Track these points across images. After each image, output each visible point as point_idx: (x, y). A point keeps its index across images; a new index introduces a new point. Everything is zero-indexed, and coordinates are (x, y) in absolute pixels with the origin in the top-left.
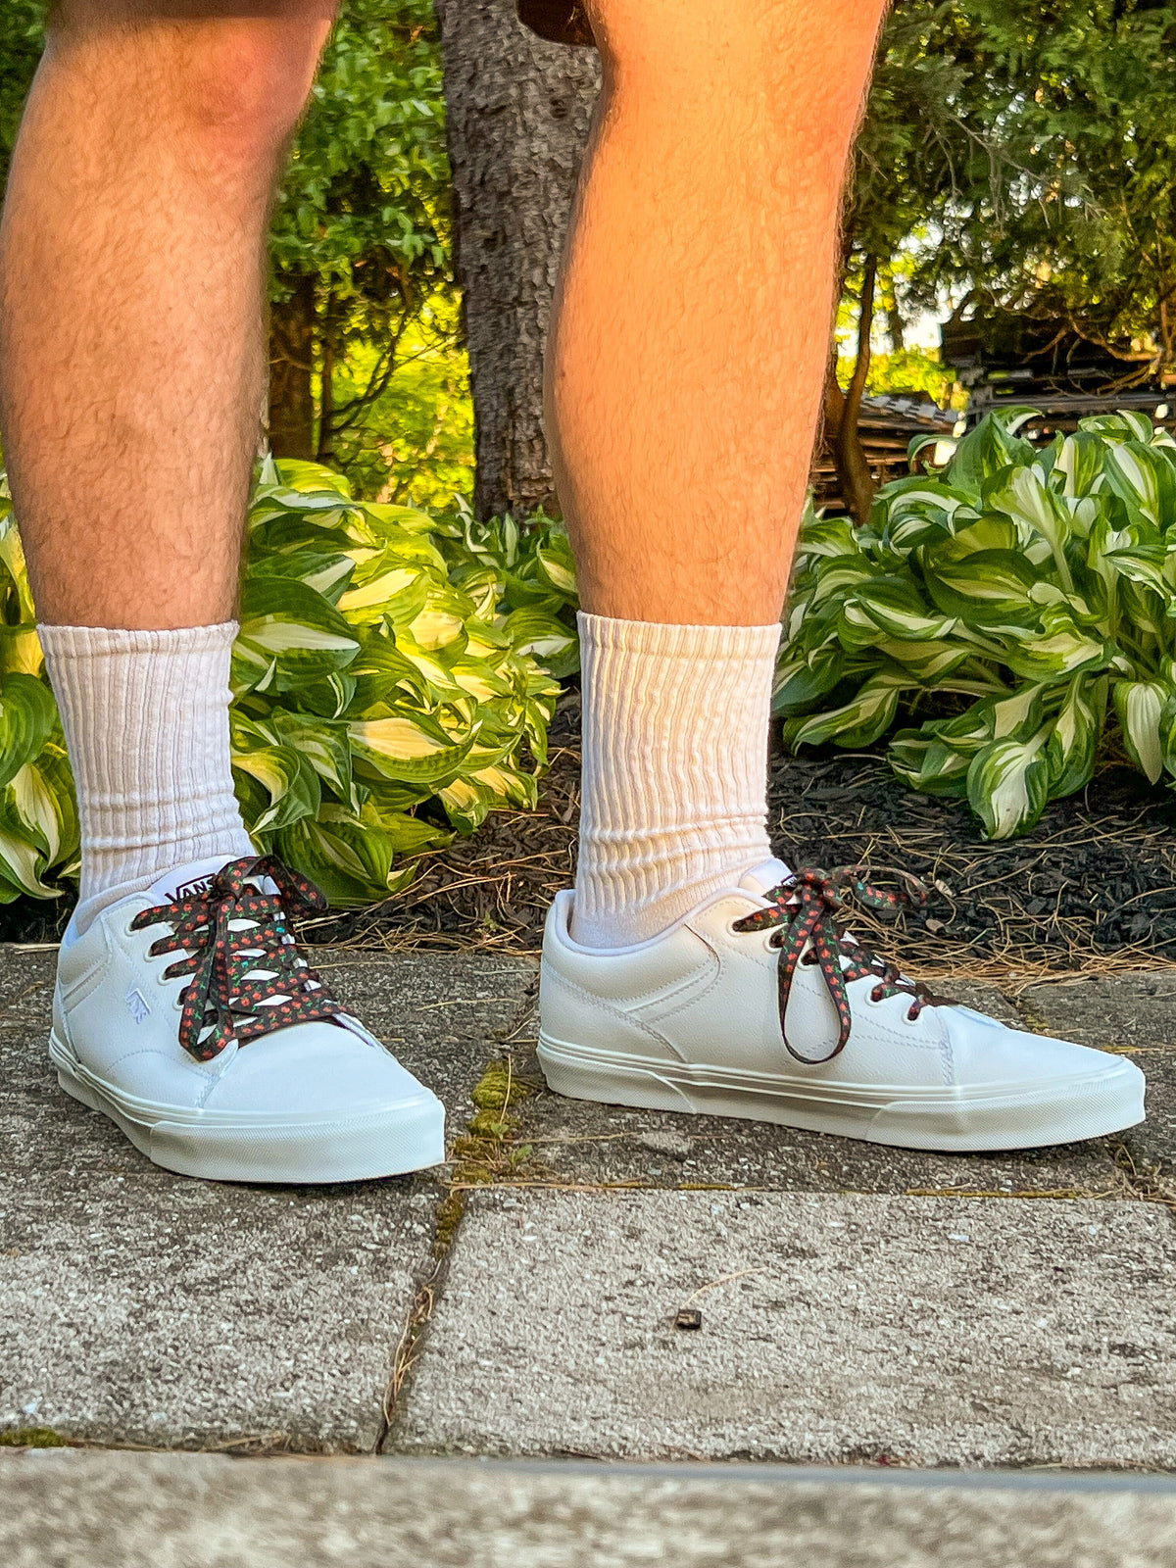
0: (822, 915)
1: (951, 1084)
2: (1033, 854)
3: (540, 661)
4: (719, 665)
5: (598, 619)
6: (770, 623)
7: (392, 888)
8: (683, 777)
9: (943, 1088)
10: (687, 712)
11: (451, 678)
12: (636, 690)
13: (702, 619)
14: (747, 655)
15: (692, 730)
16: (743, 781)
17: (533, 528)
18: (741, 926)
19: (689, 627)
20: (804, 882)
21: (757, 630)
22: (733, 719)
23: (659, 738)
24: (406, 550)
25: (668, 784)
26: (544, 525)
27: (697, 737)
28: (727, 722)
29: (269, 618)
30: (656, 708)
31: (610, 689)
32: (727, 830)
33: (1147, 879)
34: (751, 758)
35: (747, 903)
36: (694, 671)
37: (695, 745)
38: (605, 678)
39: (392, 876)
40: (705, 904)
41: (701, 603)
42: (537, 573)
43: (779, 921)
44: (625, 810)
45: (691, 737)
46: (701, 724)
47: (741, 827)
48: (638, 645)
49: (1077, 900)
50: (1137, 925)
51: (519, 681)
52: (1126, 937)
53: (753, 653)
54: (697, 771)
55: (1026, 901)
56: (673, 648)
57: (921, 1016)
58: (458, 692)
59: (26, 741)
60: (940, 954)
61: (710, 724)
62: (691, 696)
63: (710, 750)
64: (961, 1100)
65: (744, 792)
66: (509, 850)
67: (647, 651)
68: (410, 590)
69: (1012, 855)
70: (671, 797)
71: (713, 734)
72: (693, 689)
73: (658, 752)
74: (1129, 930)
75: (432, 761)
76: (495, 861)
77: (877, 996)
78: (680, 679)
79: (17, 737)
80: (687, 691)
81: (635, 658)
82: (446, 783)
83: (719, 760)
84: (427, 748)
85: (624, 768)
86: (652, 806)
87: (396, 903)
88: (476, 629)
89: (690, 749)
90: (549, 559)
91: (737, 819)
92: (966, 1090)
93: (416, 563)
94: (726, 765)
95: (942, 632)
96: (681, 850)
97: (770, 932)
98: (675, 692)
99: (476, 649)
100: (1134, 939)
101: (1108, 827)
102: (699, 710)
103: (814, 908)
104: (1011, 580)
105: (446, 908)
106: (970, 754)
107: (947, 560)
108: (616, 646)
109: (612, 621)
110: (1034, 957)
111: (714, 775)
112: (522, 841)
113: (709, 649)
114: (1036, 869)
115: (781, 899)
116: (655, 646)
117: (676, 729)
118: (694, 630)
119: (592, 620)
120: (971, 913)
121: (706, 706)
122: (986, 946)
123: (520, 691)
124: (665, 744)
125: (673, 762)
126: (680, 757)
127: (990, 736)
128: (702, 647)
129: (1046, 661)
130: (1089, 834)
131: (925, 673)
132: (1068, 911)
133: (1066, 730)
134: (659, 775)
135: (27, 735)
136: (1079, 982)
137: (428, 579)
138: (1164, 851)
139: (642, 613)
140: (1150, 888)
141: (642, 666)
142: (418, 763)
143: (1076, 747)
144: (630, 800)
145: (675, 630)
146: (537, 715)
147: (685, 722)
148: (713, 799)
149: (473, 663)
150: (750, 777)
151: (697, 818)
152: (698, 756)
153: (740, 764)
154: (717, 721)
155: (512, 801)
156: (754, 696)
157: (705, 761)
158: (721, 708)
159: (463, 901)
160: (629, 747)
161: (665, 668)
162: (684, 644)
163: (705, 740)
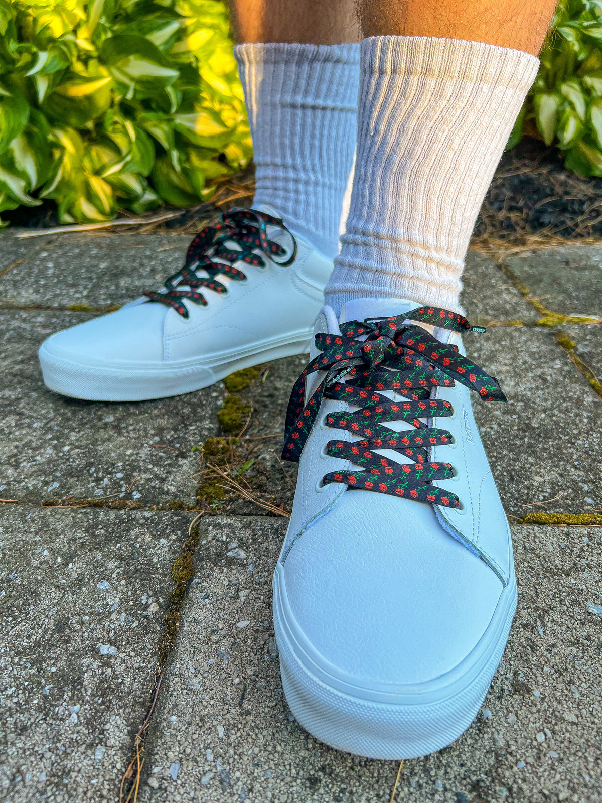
11: (231, 89)
24: (208, 20)
29: (132, 58)
33: (545, 193)
39: (205, 191)
49: (514, 204)
50: (546, 218)
52: (542, 225)
58: (234, 97)
59: (14, 126)
68: (209, 42)
74: (543, 222)
75: (219, 136)
79: (9, 124)
82: (226, 146)
84: (217, 129)
93: (212, 27)
100: (546, 227)
101: (525, 166)
110: (502, 237)
132: (510, 209)
136: (528, 255)
138: (552, 179)
140: (547, 198)
142: (212, 137)
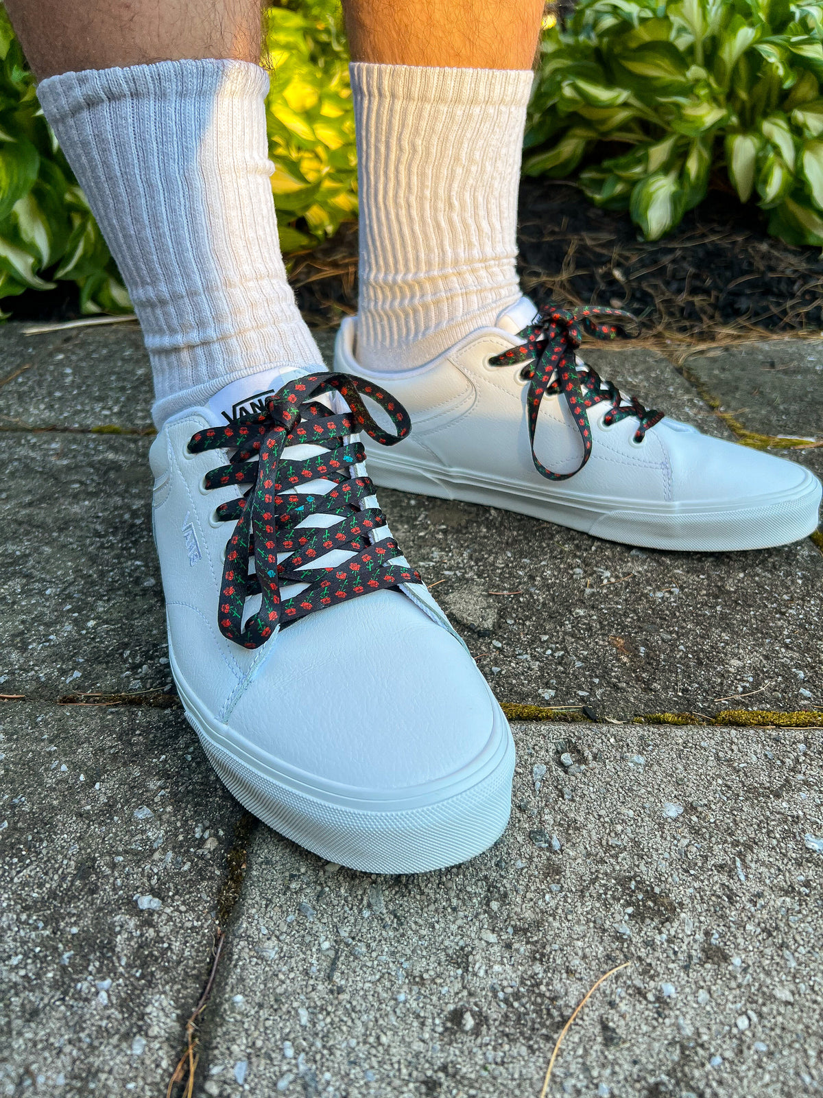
0: (565, 351)
1: (670, 500)
2: (672, 251)
4: (477, 110)
5: (364, 65)
6: (523, 68)
8: (443, 224)
9: (663, 503)
10: (447, 160)
12: (399, 140)
13: (458, 60)
14: (502, 101)
15: (451, 179)
16: (498, 226)
18: (495, 361)
19: (447, 69)
20: (551, 321)
21: (513, 73)
22: (489, 168)
23: (422, 186)
27: (455, 185)
28: (483, 170)
30: (418, 157)
31: (377, 140)
32: (483, 273)
33: (741, 269)
34: (504, 204)
35: (501, 341)
36: (452, 117)
37: (453, 193)
38: (373, 130)
40: (464, 342)
41: (457, 41)
43: (528, 357)
44: (395, 257)
45: (450, 185)
46: (459, 171)
47: (496, 269)
48: (400, 91)
49: (699, 283)
53: (507, 99)
54: (456, 218)
55: (667, 283)
56: (432, 94)
57: (645, 439)
58: (318, 142)
59: (18, 182)
61: (468, 171)
62: (449, 145)
63: (467, 197)
64: (677, 513)
65: (499, 237)
67: (408, 97)
69: (657, 252)
71: (471, 181)
72: (451, 138)
73: (421, 199)
74: (739, 308)
75: (297, 195)
76: (343, 258)
77: (608, 422)
78: (439, 127)
80: (446, 139)
81: (398, 105)
83: (476, 207)
85: (393, 216)
86: (417, 252)
89: (450, 197)
91: (492, 262)
92: (683, 505)
94: (482, 212)
95: (621, 100)
96: (443, 294)
97: (521, 366)
98: (435, 141)
99: (329, 110)
100: (743, 315)
102: (457, 159)
103: (559, 344)
104: (665, 63)
106: (633, 183)
107: (626, 48)
108: (380, 94)
109: (376, 66)
110: (683, 330)
111: (471, 221)
113: (466, 93)
115: (532, 337)
116: (416, 92)
117: (437, 177)
118: (452, 72)
119: (359, 67)
120: (638, 295)
121: (463, 155)
122: (650, 320)
124: (427, 193)
125: (435, 209)
126: (441, 205)
127: (645, 171)
128: (460, 92)
129: (693, 121)
131: (604, 128)
133: (693, 166)
134: (423, 223)
135: (19, 179)
136: (718, 353)
137: (294, 59)
138: (750, 250)
139: (402, 58)
140: (743, 275)
141: (405, 112)
142: (288, 196)
144: (398, 246)
145: (434, 72)
147: (445, 172)
148: (470, 245)
150: (504, 222)
151: (456, 262)
152: (456, 203)
153: (495, 211)
154: (474, 169)
156: (508, 145)
157: (463, 207)
158: (477, 156)
160: (396, 196)
161: (426, 114)
162: (442, 90)
163: (463, 187)
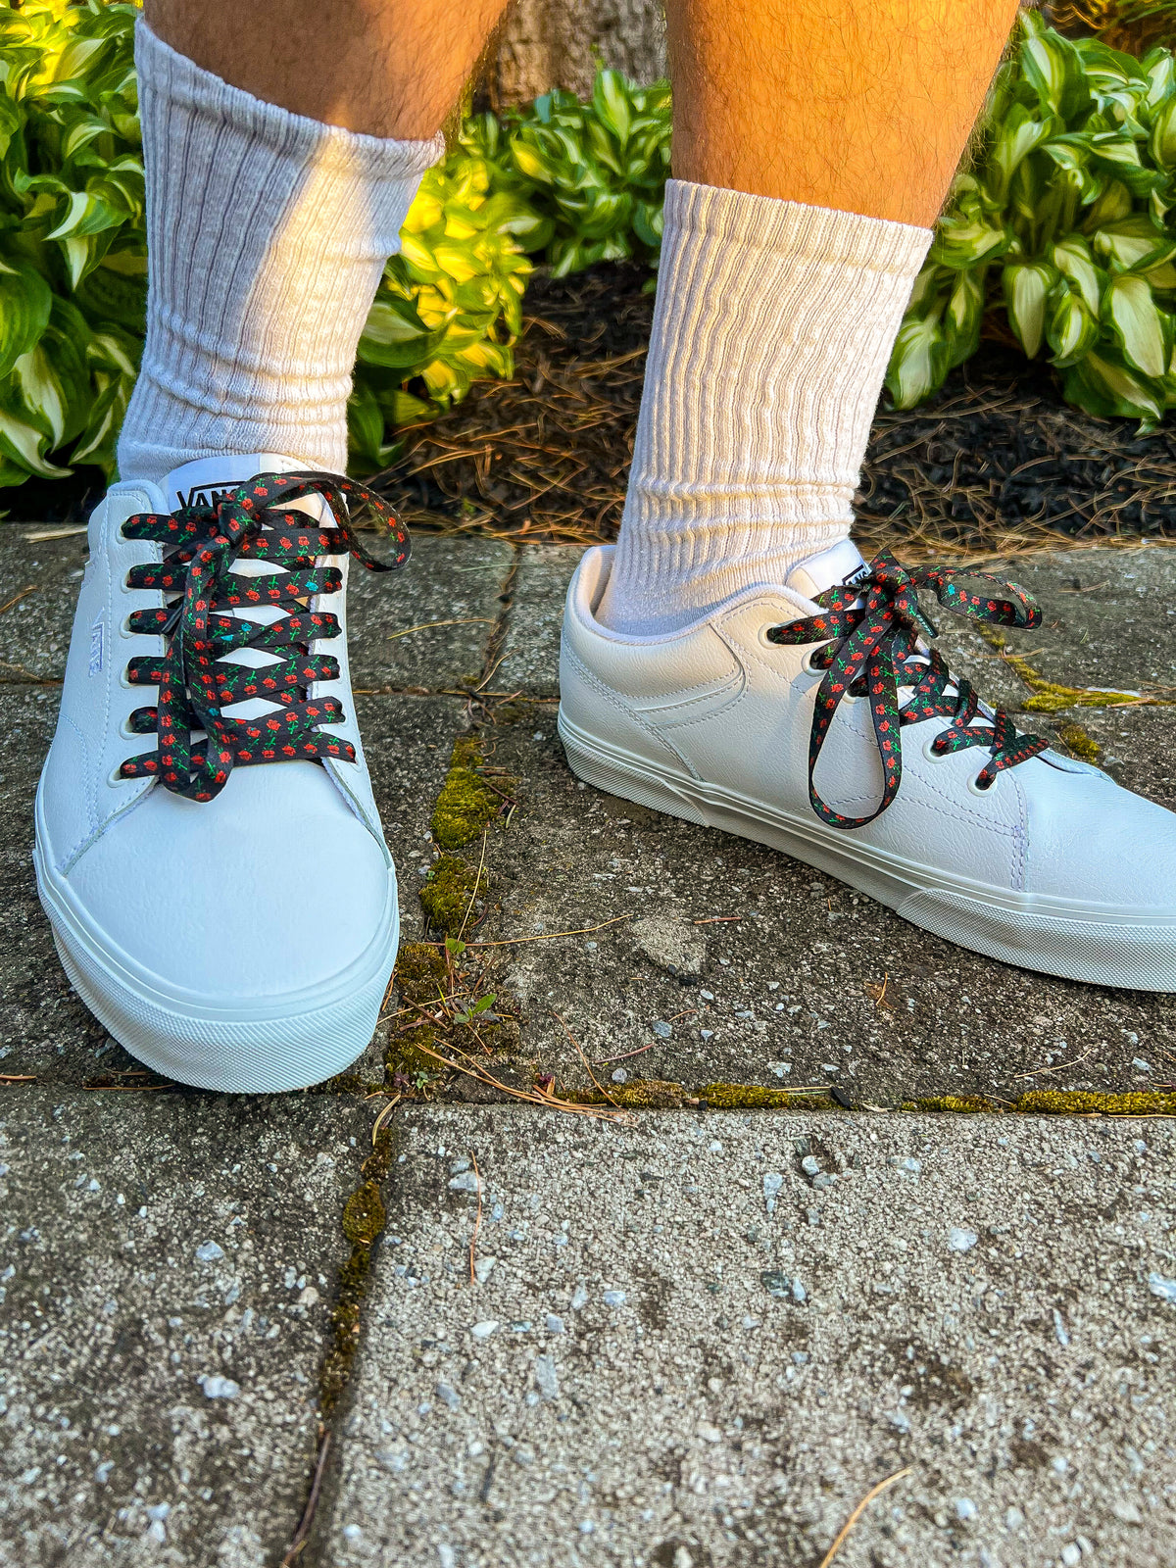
1: (1019, 888)
2: (933, 423)
3: (515, 238)
4: (826, 270)
5: (709, 190)
7: (383, 463)
8: (748, 421)
9: (1007, 890)
10: (770, 334)
11: (434, 259)
13: (810, 193)
14: (868, 263)
15: (772, 359)
16: (830, 438)
17: (510, 122)
18: (776, 636)
19: (792, 204)
20: (875, 582)
23: (727, 363)
25: (728, 427)
26: (516, 121)
27: (776, 369)
28: (822, 354)
30: (730, 320)
31: (679, 288)
32: (790, 500)
33: (1029, 449)
34: (847, 409)
35: (788, 607)
36: (789, 272)
37: (771, 381)
39: (384, 450)
40: (736, 602)
42: (511, 163)
45: (769, 368)
46: (785, 352)
47: (811, 498)
48: (722, 225)
49: (971, 469)
50: (1033, 498)
51: (495, 260)
52: (1026, 511)
53: (878, 261)
55: (927, 469)
56: (765, 235)
58: (441, 273)
59: (22, 331)
60: (868, 530)
61: (798, 354)
62: (778, 311)
63: (791, 390)
64: (1029, 911)
65: (828, 454)
66: (488, 423)
69: (912, 425)
70: (729, 445)
71: (800, 367)
72: (784, 300)
73: (724, 379)
74: (1028, 505)
75: (410, 345)
76: (476, 433)
78: (767, 283)
79: (12, 328)
82: (424, 364)
83: (801, 406)
84: (406, 332)
87: (388, 477)
88: (457, 211)
89: (765, 385)
90: (523, 149)
91: (809, 487)
92: (1039, 900)
94: (808, 414)
96: (725, 520)
98: (758, 301)
99: (457, 229)
100: (1033, 514)
101: (989, 398)
102: (785, 332)
105: (432, 483)
110: (950, 535)
111: (788, 424)
112: (499, 412)
113: (815, 243)
114: (935, 438)
115: (837, 604)
116: (742, 230)
117: (751, 354)
120: (887, 485)
121: (796, 328)
122: (905, 521)
123: (497, 271)
124: (734, 374)
125: (740, 398)
126: (749, 393)
128: (830, 244)
129: (960, 248)
130: (976, 403)
132: (965, 480)
133: (959, 308)
134: (720, 413)
135: (22, 325)
136: (1001, 568)
138: (1040, 422)
140: (1031, 458)
141: (722, 256)
143: (966, 323)
145: (773, 205)
146: (511, 289)
147: (765, 347)
148: (780, 457)
149: (454, 243)
151: (754, 478)
152: (773, 395)
153: (829, 417)
154: (808, 351)
155: (491, 370)
156: (868, 328)
157: (781, 403)
158: (817, 334)
159: (447, 476)
161: (752, 262)
162: (780, 231)
163: (786, 375)
